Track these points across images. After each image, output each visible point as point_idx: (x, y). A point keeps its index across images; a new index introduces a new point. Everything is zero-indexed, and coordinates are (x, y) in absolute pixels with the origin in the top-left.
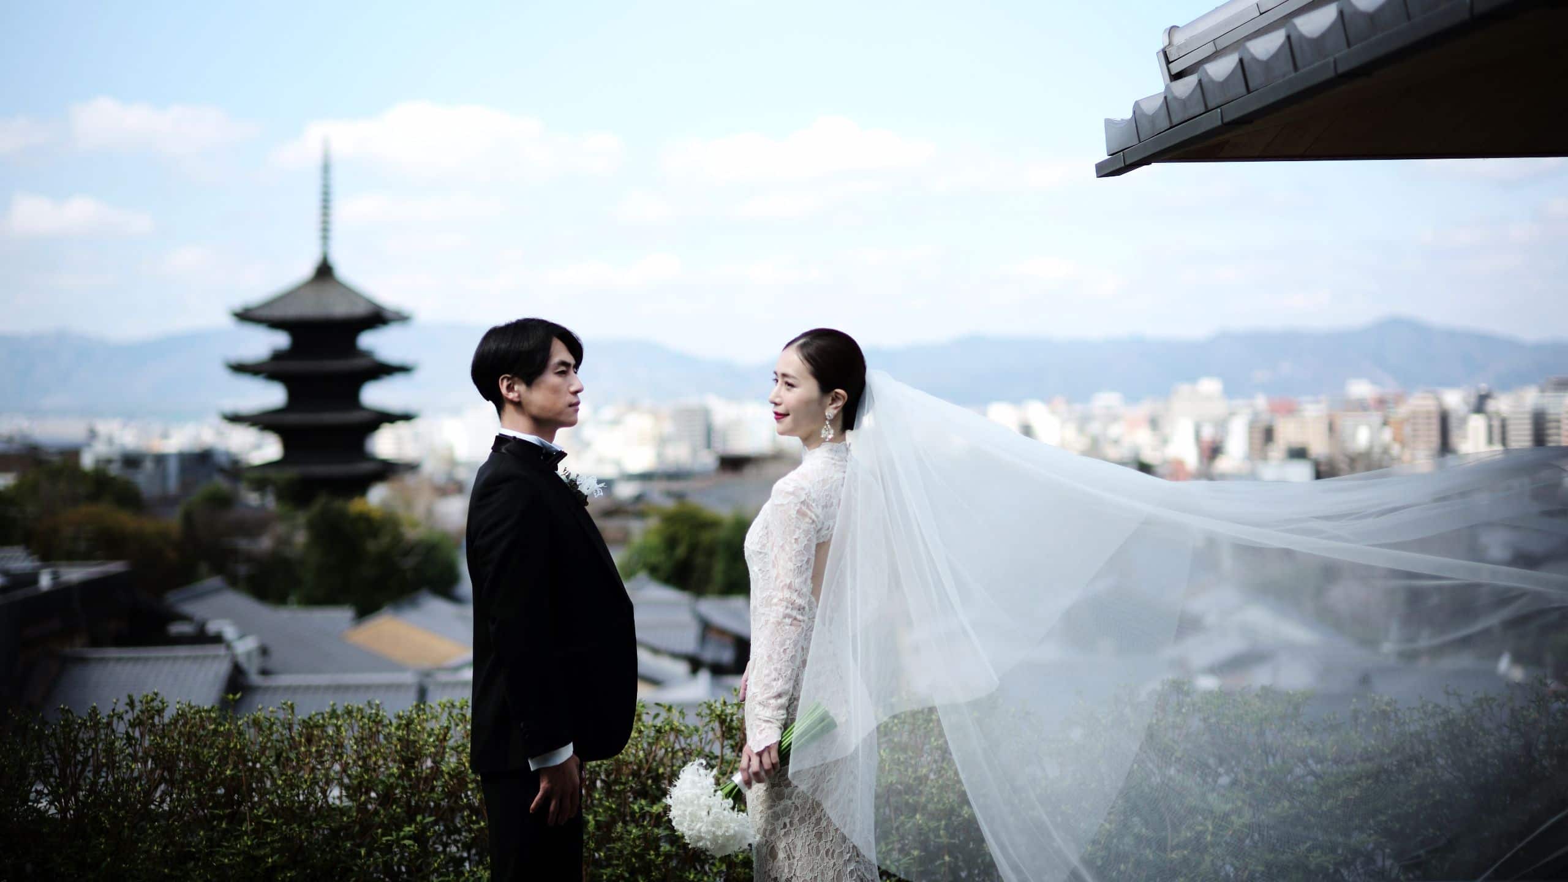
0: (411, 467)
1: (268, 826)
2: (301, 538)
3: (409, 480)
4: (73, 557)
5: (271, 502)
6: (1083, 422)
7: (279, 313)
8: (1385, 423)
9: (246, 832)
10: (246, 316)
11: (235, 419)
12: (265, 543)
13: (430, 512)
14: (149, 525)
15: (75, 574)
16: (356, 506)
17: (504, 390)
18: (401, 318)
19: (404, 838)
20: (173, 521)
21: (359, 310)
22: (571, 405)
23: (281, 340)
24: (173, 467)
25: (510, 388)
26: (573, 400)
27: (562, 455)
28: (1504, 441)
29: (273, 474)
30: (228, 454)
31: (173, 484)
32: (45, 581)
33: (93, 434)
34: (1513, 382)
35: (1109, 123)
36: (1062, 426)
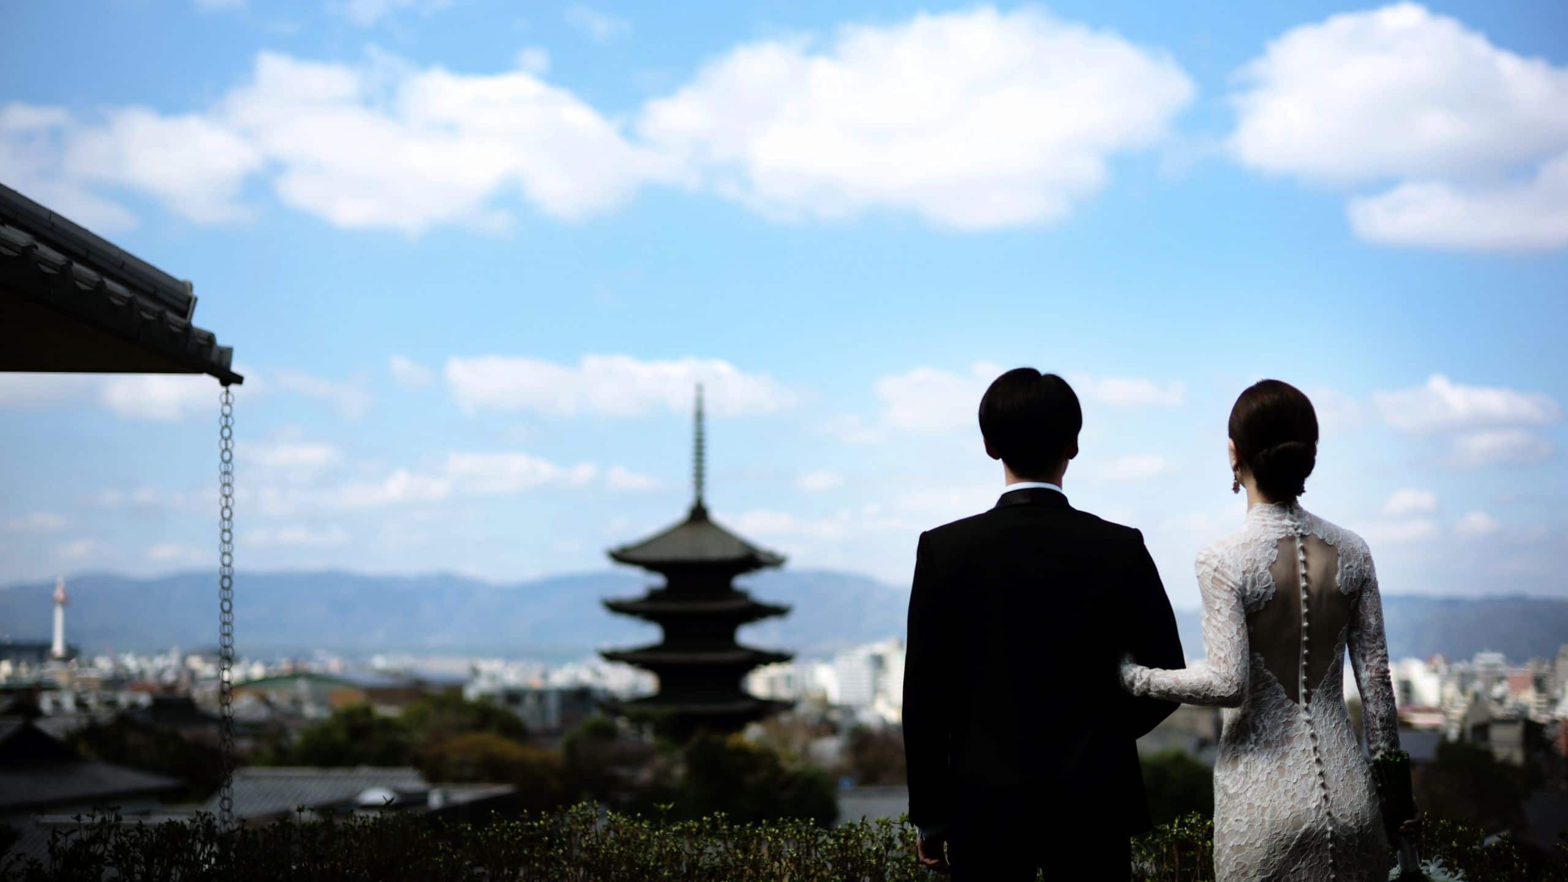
0: (787, 706)
2: (679, 771)
3: (785, 718)
4: (460, 780)
5: (649, 738)
6: (1464, 680)
7: (654, 554)
10: (622, 556)
11: (612, 657)
12: (645, 775)
13: (805, 751)
14: (532, 754)
15: (463, 795)
16: (733, 740)
18: (774, 562)
20: (556, 750)
21: (734, 553)
23: (657, 581)
24: (553, 704)
29: (650, 709)
30: (605, 691)
31: (553, 720)
32: (435, 800)
33: (475, 672)
36: (1443, 684)
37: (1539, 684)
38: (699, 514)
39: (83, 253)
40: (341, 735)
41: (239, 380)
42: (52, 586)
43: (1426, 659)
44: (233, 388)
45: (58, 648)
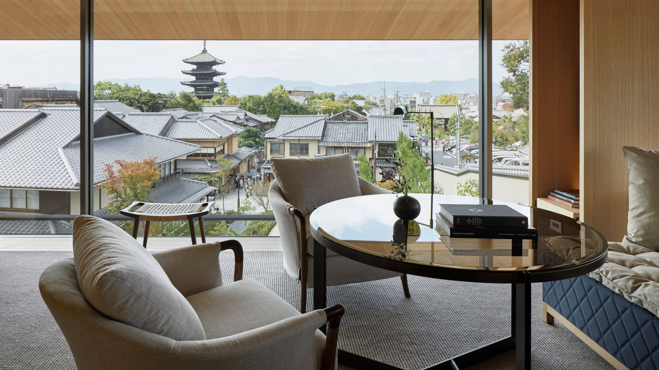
7: (193, 61)
10: (186, 62)
38: (204, 51)
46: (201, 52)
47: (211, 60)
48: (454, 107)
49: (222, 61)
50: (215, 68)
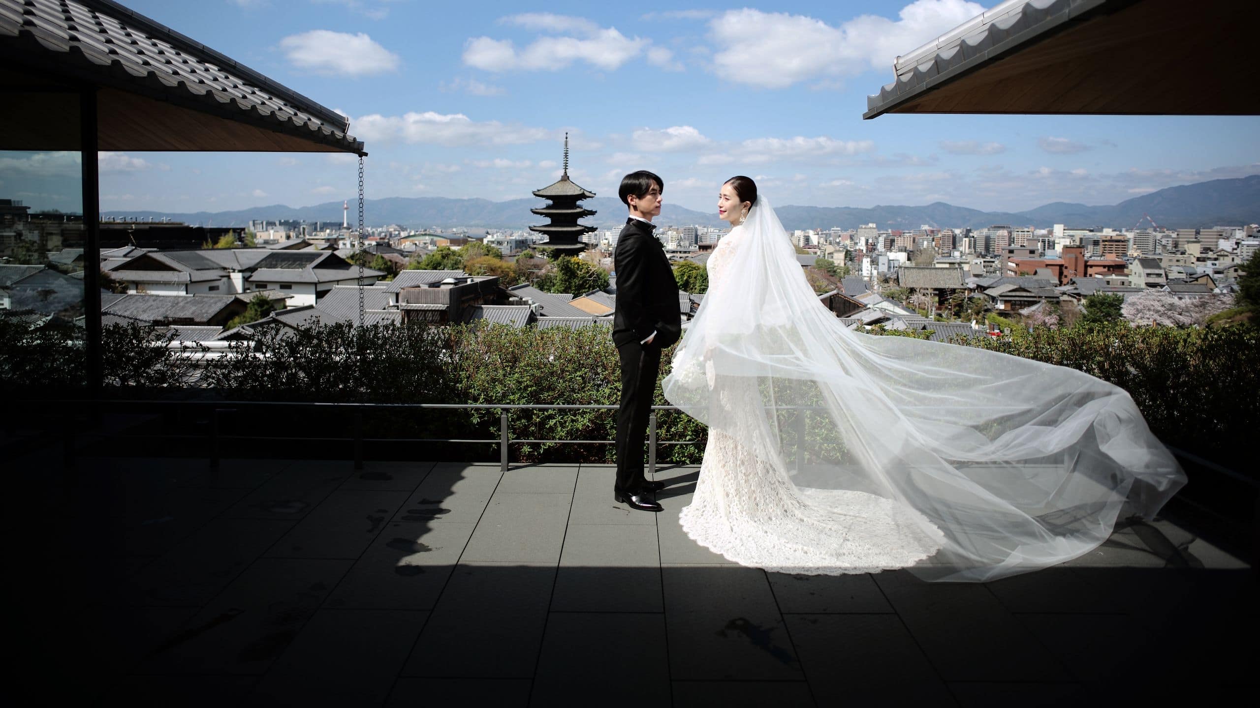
1: (525, 370)
4: (479, 274)
5: (545, 258)
7: (547, 193)
8: (933, 240)
9: (517, 372)
10: (536, 194)
11: (534, 229)
12: (543, 271)
14: (504, 264)
15: (479, 279)
16: (575, 259)
17: (629, 201)
18: (592, 195)
19: (577, 376)
20: (513, 263)
22: (657, 207)
23: (549, 202)
25: (632, 200)
26: (658, 205)
27: (654, 227)
28: (975, 248)
30: (530, 241)
31: (512, 250)
32: (469, 282)
34: (980, 226)
35: (869, 98)
36: (819, 238)
37: (851, 238)
38: (565, 178)
39: (305, 108)
40: (439, 257)
41: (366, 154)
42: (343, 202)
43: (814, 229)
44: (364, 157)
45: (345, 225)
46: (560, 178)
47: (577, 192)
48: (955, 271)
49: (590, 192)
50: (585, 204)
